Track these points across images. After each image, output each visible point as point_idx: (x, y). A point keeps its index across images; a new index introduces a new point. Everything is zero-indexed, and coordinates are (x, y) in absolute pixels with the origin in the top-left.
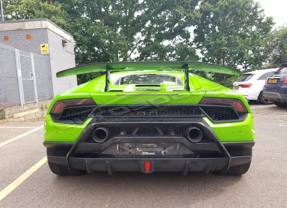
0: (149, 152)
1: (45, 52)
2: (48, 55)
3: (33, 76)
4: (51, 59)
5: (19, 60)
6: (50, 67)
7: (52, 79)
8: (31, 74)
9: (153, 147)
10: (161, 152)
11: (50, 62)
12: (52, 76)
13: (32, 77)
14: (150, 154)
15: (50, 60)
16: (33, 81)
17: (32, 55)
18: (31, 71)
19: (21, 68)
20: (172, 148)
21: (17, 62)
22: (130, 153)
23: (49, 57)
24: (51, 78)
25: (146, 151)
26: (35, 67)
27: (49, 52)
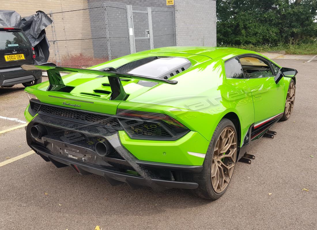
0: (73, 156)
1: (170, 3)
2: (173, 6)
3: (149, 33)
4: (177, 11)
5: (132, 18)
6: (175, 22)
7: (175, 36)
8: (148, 32)
9: (76, 152)
10: (82, 158)
11: (175, 15)
12: (176, 32)
13: (148, 35)
14: (74, 158)
15: (174, 13)
16: (149, 39)
17: (149, 10)
18: (148, 28)
19: (133, 26)
20: (90, 157)
21: (129, 20)
22: (60, 153)
23: (174, 9)
24: (175, 34)
25: (71, 155)
26: (153, 23)
27: (174, 2)
